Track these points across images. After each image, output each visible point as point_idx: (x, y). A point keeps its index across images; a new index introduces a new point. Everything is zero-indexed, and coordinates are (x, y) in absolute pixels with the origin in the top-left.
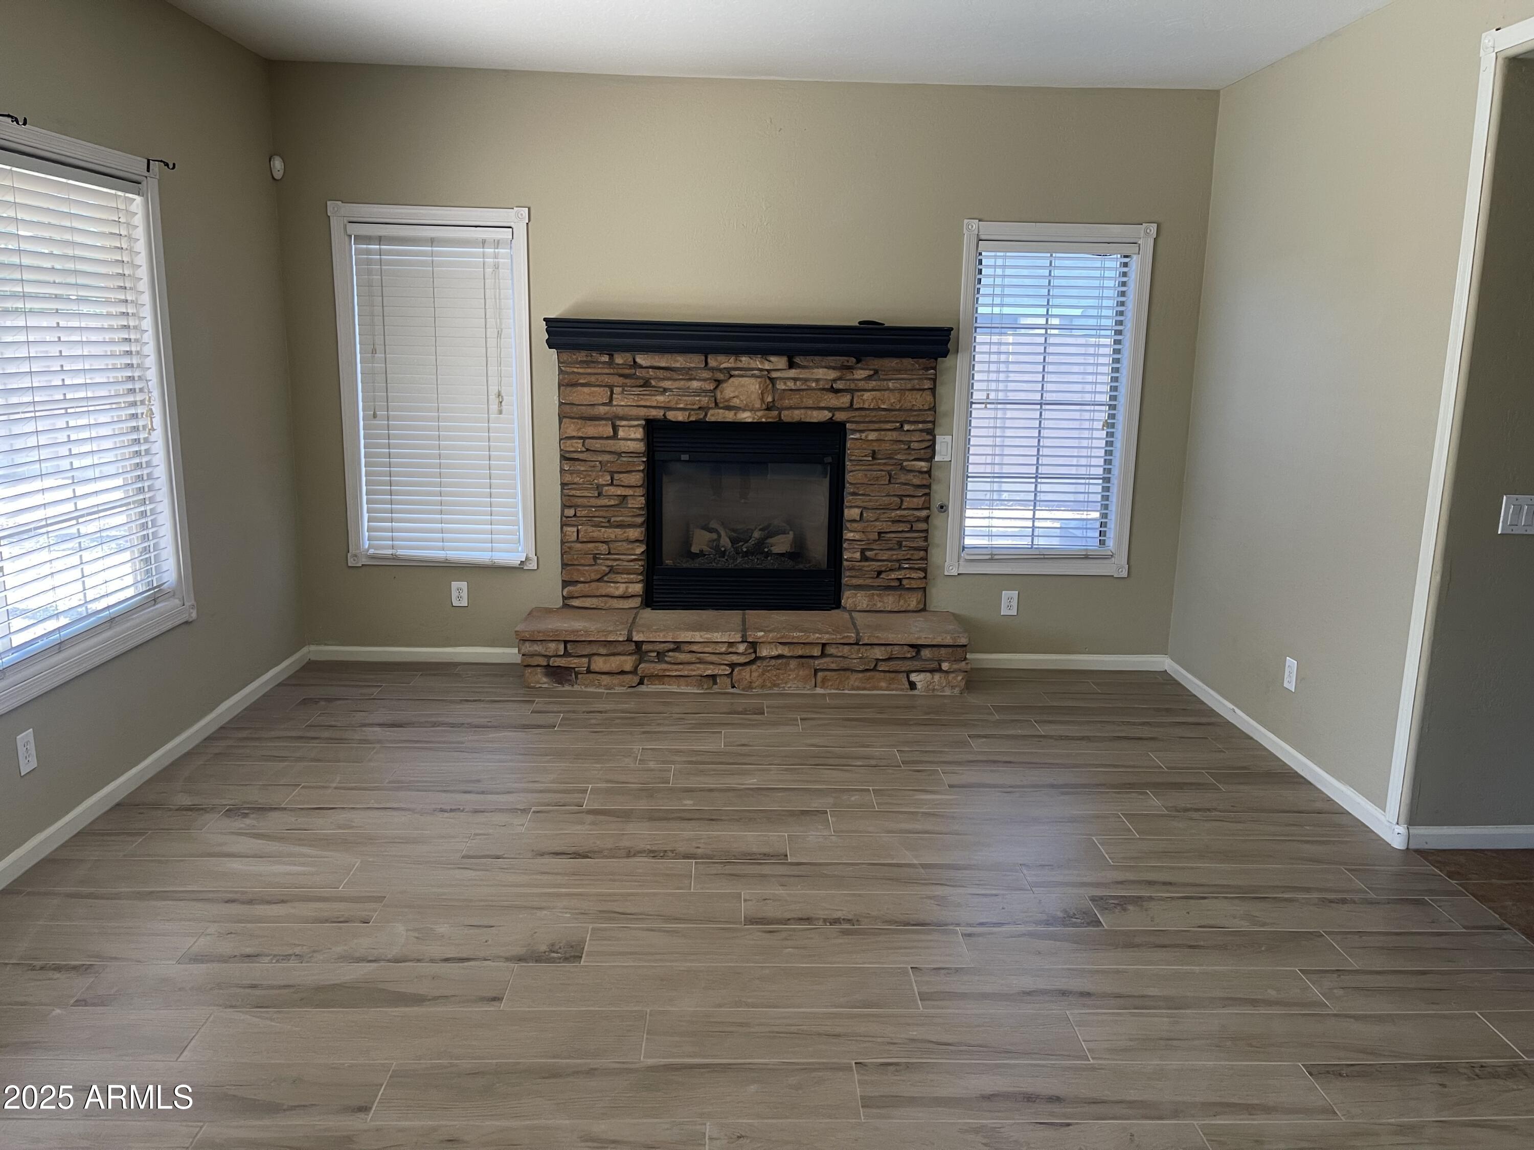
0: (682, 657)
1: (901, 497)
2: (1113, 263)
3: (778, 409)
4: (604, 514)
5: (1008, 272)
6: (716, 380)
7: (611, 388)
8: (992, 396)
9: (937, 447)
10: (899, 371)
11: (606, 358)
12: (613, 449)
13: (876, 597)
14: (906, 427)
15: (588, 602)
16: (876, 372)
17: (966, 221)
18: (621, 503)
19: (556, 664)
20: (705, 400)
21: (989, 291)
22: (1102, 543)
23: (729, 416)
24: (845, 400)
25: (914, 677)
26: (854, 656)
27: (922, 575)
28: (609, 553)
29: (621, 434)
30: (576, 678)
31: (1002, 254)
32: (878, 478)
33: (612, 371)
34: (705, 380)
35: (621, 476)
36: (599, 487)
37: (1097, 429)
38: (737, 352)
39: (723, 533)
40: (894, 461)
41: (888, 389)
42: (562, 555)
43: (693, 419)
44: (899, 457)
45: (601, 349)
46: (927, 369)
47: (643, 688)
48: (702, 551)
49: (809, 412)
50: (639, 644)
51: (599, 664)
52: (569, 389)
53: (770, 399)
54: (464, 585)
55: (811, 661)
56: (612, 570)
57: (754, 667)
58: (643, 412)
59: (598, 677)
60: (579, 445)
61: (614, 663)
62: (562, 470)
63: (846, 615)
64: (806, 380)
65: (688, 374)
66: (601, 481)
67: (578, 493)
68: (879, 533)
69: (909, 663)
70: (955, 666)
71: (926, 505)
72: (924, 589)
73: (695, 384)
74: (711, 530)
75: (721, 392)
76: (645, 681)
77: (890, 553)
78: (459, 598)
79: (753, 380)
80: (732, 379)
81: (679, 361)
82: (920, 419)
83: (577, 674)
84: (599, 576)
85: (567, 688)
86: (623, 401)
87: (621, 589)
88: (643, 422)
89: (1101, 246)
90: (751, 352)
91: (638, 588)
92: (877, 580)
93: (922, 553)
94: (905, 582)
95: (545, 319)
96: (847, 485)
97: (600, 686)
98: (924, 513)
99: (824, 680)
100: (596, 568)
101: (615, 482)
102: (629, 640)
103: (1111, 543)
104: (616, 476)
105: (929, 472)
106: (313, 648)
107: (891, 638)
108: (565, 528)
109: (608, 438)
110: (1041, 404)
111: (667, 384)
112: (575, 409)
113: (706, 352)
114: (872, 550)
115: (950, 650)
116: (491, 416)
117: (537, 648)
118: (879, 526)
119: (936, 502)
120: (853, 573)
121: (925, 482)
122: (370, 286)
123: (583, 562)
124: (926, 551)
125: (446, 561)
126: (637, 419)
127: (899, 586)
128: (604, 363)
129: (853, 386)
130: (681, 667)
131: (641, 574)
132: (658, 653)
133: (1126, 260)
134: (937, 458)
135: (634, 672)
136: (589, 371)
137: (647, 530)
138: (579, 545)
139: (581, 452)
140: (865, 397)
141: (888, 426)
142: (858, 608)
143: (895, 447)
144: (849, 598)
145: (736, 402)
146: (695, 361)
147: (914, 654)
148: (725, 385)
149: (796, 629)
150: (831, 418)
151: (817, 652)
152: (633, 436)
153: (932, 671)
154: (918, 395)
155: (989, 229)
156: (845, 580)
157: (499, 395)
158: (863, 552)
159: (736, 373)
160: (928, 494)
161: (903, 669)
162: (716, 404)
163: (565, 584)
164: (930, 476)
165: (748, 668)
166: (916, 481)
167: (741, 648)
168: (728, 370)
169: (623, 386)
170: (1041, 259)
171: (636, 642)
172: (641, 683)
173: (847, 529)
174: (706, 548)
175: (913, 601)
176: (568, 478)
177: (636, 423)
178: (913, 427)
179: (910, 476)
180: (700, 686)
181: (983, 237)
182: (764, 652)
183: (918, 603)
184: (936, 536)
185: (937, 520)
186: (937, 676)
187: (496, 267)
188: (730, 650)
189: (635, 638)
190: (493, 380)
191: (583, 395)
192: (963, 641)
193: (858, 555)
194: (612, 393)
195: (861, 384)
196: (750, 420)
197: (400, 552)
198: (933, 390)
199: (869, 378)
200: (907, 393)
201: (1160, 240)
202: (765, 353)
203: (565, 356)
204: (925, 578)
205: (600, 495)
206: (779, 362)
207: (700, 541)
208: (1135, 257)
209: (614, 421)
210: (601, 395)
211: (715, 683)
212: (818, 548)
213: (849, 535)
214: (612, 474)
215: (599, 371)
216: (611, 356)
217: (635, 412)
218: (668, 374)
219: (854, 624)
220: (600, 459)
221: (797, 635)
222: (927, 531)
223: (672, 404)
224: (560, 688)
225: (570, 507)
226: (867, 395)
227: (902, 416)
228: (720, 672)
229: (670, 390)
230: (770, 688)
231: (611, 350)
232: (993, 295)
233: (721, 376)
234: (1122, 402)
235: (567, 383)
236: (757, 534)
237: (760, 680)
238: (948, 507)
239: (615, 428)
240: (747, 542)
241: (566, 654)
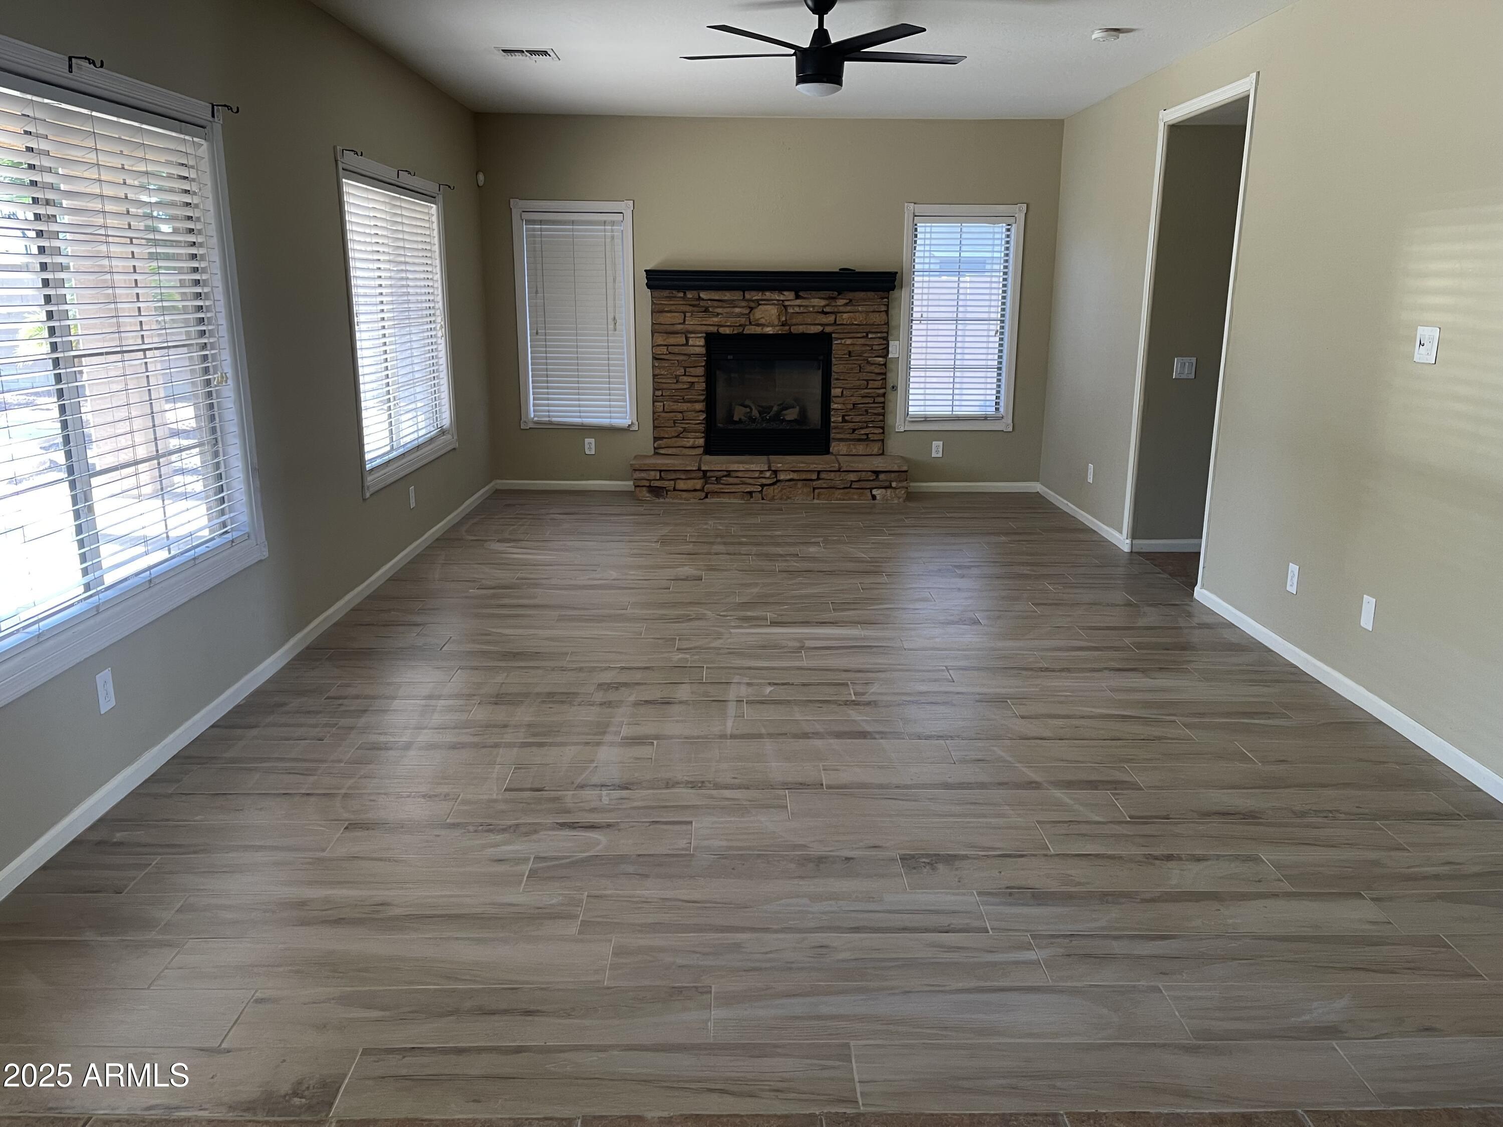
0: (731, 480)
1: (867, 381)
2: (1001, 228)
3: (789, 325)
4: (681, 394)
5: (934, 236)
6: (750, 307)
7: (684, 313)
8: (925, 315)
9: (890, 349)
10: (865, 300)
11: (681, 294)
12: (686, 352)
13: (852, 446)
14: (870, 336)
15: (670, 451)
16: (851, 301)
17: (906, 204)
18: (691, 386)
19: (655, 485)
20: (743, 320)
21: (922, 248)
22: (997, 409)
23: (758, 330)
24: (831, 319)
25: (875, 492)
26: (837, 479)
27: (881, 431)
28: (683, 420)
29: (691, 342)
30: (667, 494)
31: (929, 225)
32: (852, 369)
33: (685, 303)
34: (743, 307)
35: (691, 369)
36: (677, 377)
37: (992, 336)
38: (763, 289)
39: (753, 408)
40: (862, 358)
41: (858, 312)
42: (654, 421)
43: (735, 332)
44: (865, 355)
45: (678, 289)
46: (883, 298)
47: (707, 500)
48: (740, 419)
49: (809, 327)
50: (705, 472)
51: (681, 485)
52: (658, 314)
53: (784, 319)
54: (592, 440)
55: (811, 482)
56: (685, 430)
57: (776, 486)
58: (704, 328)
59: (680, 493)
60: (664, 350)
61: (690, 485)
62: (654, 366)
63: (833, 457)
64: (806, 306)
65: (732, 304)
66: (678, 373)
67: (664, 381)
68: (854, 404)
69: (872, 483)
70: (900, 485)
71: (884, 386)
72: (883, 441)
73: (737, 310)
74: (746, 406)
75: (754, 315)
76: (709, 496)
77: (861, 417)
78: (590, 448)
79: (773, 307)
80: (760, 307)
81: (727, 295)
82: (878, 330)
83: (667, 491)
84: (676, 434)
85: (662, 500)
86: (692, 322)
87: (691, 442)
88: (704, 335)
89: (993, 218)
90: (772, 289)
91: (701, 442)
92: (854, 435)
93: (881, 417)
94: (870, 436)
95: (645, 271)
96: (833, 374)
97: (681, 499)
98: (882, 391)
99: (819, 494)
100: (675, 428)
101: (687, 374)
102: (699, 469)
103: (1002, 410)
104: (688, 370)
105: (885, 365)
106: (499, 481)
107: (860, 467)
108: (656, 404)
109: (683, 345)
110: (956, 320)
111: (719, 310)
112: (662, 327)
113: (744, 290)
114: (850, 415)
115: (897, 474)
116: (610, 332)
117: (643, 475)
118: (853, 399)
119: (890, 384)
120: (837, 431)
121: (882, 371)
122: (535, 251)
123: (667, 425)
124: (884, 416)
125: (582, 425)
126: (701, 333)
127: (867, 439)
128: (681, 297)
129: (836, 310)
130: (731, 486)
131: (703, 433)
132: (717, 478)
133: (1009, 227)
134: (890, 356)
135: (702, 490)
136: (672, 302)
137: (707, 404)
138: (664, 415)
139: (666, 354)
140: (844, 317)
141: (859, 335)
142: (841, 453)
143: (863, 349)
144: (834, 447)
145: (763, 321)
146: (737, 295)
147: (875, 477)
148: (756, 310)
149: (803, 463)
150: (822, 331)
151: (814, 476)
152: (698, 343)
153: (885, 488)
154: (877, 315)
155: (920, 209)
156: (832, 435)
157: (614, 318)
158: (843, 417)
159: (763, 302)
160: (885, 379)
161: (868, 487)
162: (750, 323)
163: (656, 439)
164: (886, 367)
165: (772, 488)
166: (877, 371)
167: (768, 474)
168: (758, 300)
169: (692, 312)
170: (955, 227)
171: (704, 471)
172: (706, 497)
173: (833, 402)
174: (743, 418)
175: (876, 448)
176: (656, 372)
177: (700, 335)
178: (874, 336)
179: (873, 367)
180: (742, 499)
181: (917, 214)
182: (782, 476)
183: (879, 449)
184: (890, 406)
185: (890, 396)
186: (889, 491)
187: (613, 237)
188: (761, 476)
189: (703, 468)
190: (610, 309)
191: (666, 318)
192: (905, 468)
193: (840, 419)
194: (685, 317)
195: (841, 309)
196: (771, 332)
197: (554, 419)
198: (887, 312)
199: (846, 305)
200: (870, 314)
201: (1030, 213)
202: (781, 290)
203: (657, 293)
204: (883, 433)
205: (677, 382)
206: (789, 295)
207: (739, 413)
208: (1014, 225)
209: (686, 334)
210: (678, 318)
211: (752, 497)
212: (815, 415)
213: (834, 406)
214: (685, 368)
215: (677, 302)
216: (685, 293)
217: (699, 328)
218: (720, 304)
219: (838, 461)
220: (677, 358)
221: (802, 466)
222: (884, 403)
223: (723, 323)
224: (657, 500)
225: (658, 390)
226: (845, 316)
227: (868, 329)
228: (755, 490)
229: (722, 314)
230: (786, 500)
231: (684, 289)
232: (924, 251)
233: (752, 304)
234: (1007, 318)
235: (656, 311)
236: (775, 408)
237: (780, 495)
238: (897, 387)
239: (687, 339)
240: (769, 413)
241: (661, 479)
